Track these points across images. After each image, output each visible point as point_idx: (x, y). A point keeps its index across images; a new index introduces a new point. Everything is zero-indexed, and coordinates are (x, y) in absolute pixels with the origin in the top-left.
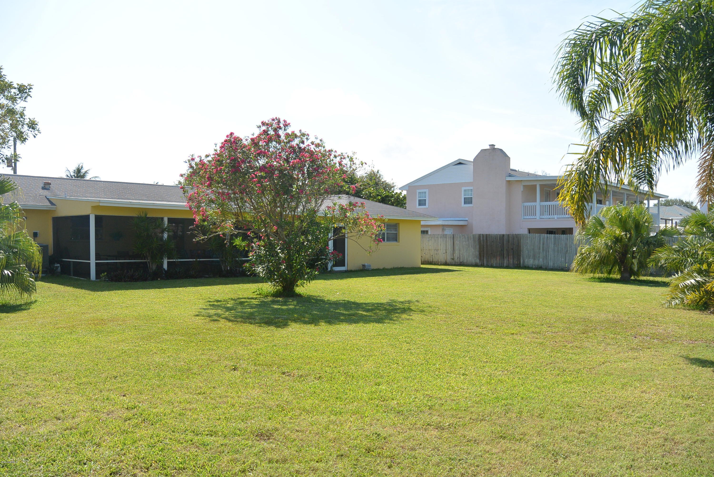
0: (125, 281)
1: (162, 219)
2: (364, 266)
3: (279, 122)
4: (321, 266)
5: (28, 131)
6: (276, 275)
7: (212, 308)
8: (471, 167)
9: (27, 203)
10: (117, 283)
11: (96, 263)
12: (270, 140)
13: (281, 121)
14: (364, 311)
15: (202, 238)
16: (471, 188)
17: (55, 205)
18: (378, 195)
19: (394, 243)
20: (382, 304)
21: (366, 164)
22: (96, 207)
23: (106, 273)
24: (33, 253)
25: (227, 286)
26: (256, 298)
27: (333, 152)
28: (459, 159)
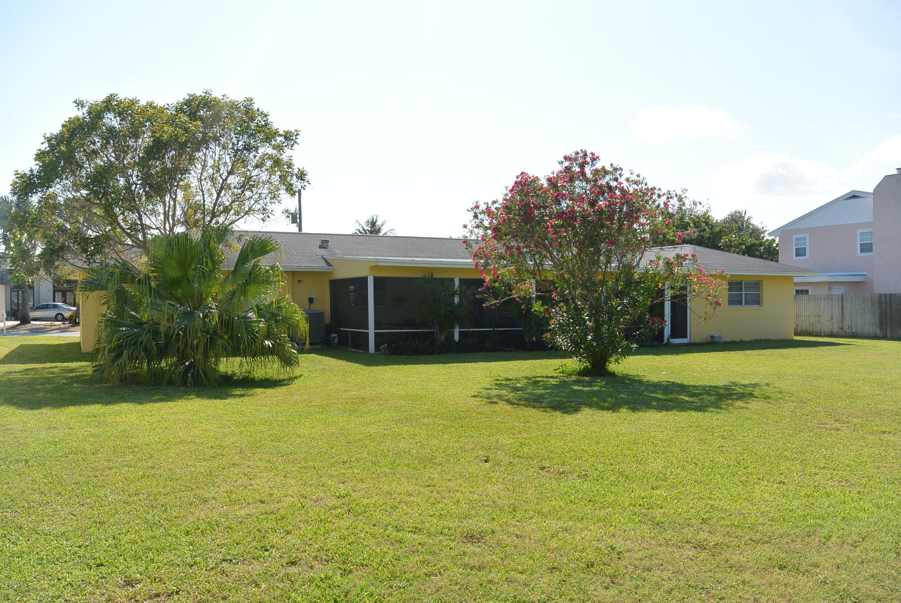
0: (408, 355)
1: (452, 280)
2: (712, 337)
3: (585, 155)
4: (640, 337)
5: (296, 183)
6: (582, 348)
7: (496, 387)
8: (870, 201)
9: (301, 265)
10: (397, 357)
11: (375, 333)
12: (572, 180)
13: (589, 155)
14: (686, 396)
15: (493, 302)
16: (871, 230)
17: (331, 266)
18: (741, 244)
19: (756, 307)
20: (715, 387)
21: (700, 203)
22: (374, 268)
23: (386, 345)
24: (298, 321)
25: (527, 361)
26: (556, 377)
27: (656, 190)
28: (853, 191)
